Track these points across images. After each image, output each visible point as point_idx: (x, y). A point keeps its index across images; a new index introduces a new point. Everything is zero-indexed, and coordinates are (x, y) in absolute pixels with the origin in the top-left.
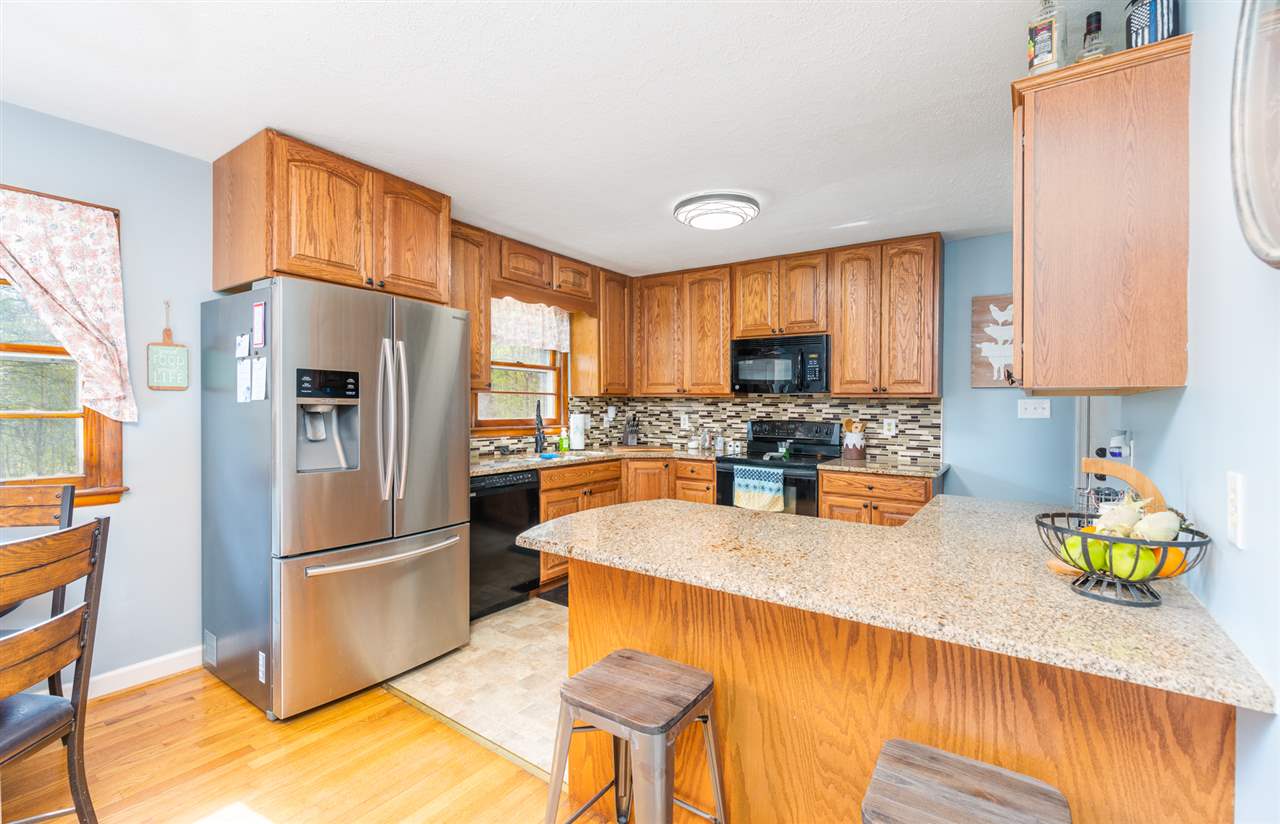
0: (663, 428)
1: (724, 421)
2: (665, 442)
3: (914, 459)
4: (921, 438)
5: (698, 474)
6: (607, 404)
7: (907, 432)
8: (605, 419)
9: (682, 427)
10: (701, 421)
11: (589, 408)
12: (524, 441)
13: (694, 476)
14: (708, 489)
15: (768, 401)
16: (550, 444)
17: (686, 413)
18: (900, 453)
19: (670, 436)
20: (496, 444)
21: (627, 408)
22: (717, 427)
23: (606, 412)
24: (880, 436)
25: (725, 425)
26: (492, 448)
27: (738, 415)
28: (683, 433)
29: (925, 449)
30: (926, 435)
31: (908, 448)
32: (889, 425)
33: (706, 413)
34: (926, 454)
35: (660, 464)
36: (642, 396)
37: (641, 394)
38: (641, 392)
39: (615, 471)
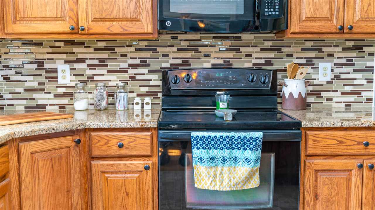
0: (28, 85)
1: (124, 71)
2: (33, 104)
3: (348, 105)
4: (356, 82)
5: (129, 148)
7: (343, 76)
9: (61, 81)
10: (90, 72)
13: (123, 152)
14: (147, 168)
15: (184, 44)
17: (66, 62)
18: (335, 100)
19: (42, 95)
22: (114, 80)
24: (316, 82)
25: (125, 76)
27: (144, 63)
28: (61, 90)
29: (358, 93)
30: (360, 79)
31: (342, 94)
32: (325, 69)
33: (96, 62)
34: (360, 99)
35: (68, 141)
36: (8, 37)
37: (6, 34)
38: (6, 31)
39: (4, 164)
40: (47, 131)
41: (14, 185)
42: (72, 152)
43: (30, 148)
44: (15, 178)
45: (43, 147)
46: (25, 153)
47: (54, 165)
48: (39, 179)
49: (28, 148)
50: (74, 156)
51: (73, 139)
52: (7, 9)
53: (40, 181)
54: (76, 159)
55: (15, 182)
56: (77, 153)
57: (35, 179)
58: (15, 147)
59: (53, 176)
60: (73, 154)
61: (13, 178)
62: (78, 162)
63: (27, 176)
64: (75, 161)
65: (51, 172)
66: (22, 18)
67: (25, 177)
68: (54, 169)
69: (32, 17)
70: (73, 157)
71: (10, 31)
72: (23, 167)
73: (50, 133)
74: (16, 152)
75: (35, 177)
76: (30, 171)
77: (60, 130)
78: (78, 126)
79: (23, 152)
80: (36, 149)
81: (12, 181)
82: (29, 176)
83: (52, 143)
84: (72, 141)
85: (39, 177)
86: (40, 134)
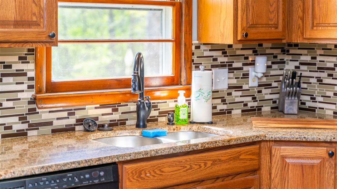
6: (255, 53)
8: (252, 74)
11: (225, 60)
12: (121, 109)
16: (162, 114)
20: (79, 115)
21: (286, 58)
23: (253, 64)
26: (72, 121)
35: (322, 151)
36: (308, 42)
37: (306, 39)
38: (305, 37)
39: (250, 161)
40: (297, 138)
41: (266, 182)
42: (326, 163)
43: (281, 152)
44: (266, 176)
45: (294, 153)
46: (275, 156)
47: (304, 172)
48: (288, 183)
49: (279, 152)
50: (328, 168)
51: (327, 150)
52: (307, 15)
53: (289, 184)
54: (330, 171)
55: (267, 180)
56: (331, 165)
57: (285, 182)
58: (269, 148)
59: (303, 183)
60: (327, 165)
61: (264, 176)
62: (332, 175)
63: (276, 177)
64: (329, 173)
65: (302, 179)
66: (318, 24)
67: (274, 177)
68: (304, 176)
69: (326, 23)
70: (326, 168)
71: (308, 36)
72: (273, 168)
73: (301, 141)
74: (269, 153)
75: (285, 180)
76: (279, 172)
77: (312, 139)
78: (332, 138)
79: (274, 154)
80: (287, 154)
81: (264, 178)
82: (278, 176)
83: (303, 151)
84: (326, 152)
85: (288, 181)
86: (290, 140)
